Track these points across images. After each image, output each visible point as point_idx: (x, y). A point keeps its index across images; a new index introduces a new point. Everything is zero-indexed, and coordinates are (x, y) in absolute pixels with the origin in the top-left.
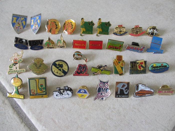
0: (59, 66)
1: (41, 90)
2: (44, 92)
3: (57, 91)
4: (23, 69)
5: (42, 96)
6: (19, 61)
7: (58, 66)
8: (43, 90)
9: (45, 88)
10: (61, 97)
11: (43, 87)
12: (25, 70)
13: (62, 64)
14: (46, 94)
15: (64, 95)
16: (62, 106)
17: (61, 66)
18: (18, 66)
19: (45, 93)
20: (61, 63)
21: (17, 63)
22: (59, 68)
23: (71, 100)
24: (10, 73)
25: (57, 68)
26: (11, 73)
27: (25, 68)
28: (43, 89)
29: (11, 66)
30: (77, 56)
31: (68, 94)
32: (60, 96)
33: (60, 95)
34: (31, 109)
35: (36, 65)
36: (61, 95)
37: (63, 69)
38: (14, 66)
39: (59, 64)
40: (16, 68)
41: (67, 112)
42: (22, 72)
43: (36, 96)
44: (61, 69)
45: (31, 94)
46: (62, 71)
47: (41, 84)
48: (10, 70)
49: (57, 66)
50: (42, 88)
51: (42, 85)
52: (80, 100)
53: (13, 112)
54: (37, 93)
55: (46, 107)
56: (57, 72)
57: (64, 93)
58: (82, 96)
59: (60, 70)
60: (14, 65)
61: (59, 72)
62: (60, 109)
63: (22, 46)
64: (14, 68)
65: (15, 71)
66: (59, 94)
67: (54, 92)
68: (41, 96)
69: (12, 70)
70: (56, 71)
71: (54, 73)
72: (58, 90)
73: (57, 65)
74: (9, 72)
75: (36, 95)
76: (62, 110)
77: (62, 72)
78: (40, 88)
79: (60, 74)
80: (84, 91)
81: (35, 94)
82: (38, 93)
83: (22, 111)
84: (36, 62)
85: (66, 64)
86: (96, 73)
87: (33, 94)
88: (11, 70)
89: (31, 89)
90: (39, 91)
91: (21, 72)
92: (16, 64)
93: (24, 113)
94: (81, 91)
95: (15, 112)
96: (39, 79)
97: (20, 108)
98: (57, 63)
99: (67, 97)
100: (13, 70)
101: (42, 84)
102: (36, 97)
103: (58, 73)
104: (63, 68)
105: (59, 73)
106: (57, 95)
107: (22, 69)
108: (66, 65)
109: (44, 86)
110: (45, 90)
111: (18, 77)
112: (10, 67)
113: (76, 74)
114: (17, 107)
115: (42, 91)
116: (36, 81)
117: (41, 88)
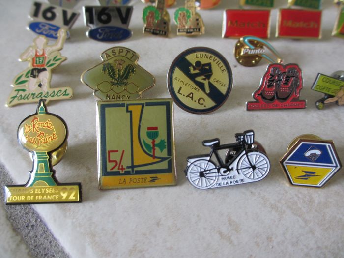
0: (197, 71)
1: (149, 150)
2: (163, 159)
3: (207, 155)
4: (63, 89)
5: (154, 180)
6: (51, 62)
7: (194, 69)
8: (158, 153)
9: (166, 144)
10: (220, 180)
11: (157, 141)
12: (70, 91)
13: (209, 65)
14: (169, 170)
15: (234, 173)
16: (230, 220)
17: (206, 71)
18: (45, 76)
19: (164, 165)
20: (204, 61)
21: (44, 70)
22: (199, 79)
23: (259, 194)
24: (16, 101)
25: (192, 77)
26: (22, 101)
27: (70, 86)
28: (157, 148)
29: (23, 79)
30: (250, 49)
31: (254, 167)
32: (216, 179)
33: (219, 172)
34: (93, 235)
35: (113, 70)
36: (222, 170)
37: (210, 85)
38: (32, 78)
39: (198, 63)
40: (40, 85)
41: (257, 244)
42: (62, 97)
43: (128, 177)
44: (206, 82)
45: (108, 170)
46: (208, 91)
47: (149, 129)
48: (18, 91)
49: (192, 71)
50: (153, 143)
51: (153, 132)
52: (296, 195)
53: (14, 246)
54: (133, 166)
55: (158, 224)
56: (190, 96)
57: (234, 165)
58: (309, 174)
59: (201, 86)
60: (34, 77)
61: (199, 94)
62: (221, 234)
63: (50, 29)
64: (32, 85)
65: (34, 95)
66: (212, 166)
67: (192, 160)
68: (148, 176)
69: (24, 90)
70: (186, 90)
71: (179, 96)
72: (210, 150)
73: (191, 68)
74: (14, 98)
75: (127, 173)
76: (233, 238)
77: (209, 95)
78: (146, 145)
79: (201, 101)
80: (318, 152)
81: (123, 169)
82: (135, 164)
83: (53, 241)
84: (111, 62)
85: (222, 64)
86: (330, 100)
87: (116, 169)
88: (21, 93)
89: (108, 149)
90: (141, 158)
91: (56, 98)
92: (40, 71)
93: (63, 252)
94: (308, 154)
95: (23, 247)
96: (143, 105)
97: (46, 230)
98: (192, 58)
99: (247, 181)
100: (27, 93)
101: (156, 128)
102: (128, 181)
103: (192, 98)
104: (212, 80)
105: (196, 98)
106: (202, 175)
107: (60, 89)
108: (224, 68)
109: (162, 135)
110: (164, 154)
111: (47, 113)
112: (19, 81)
113: (257, 101)
114: (33, 226)
115: (154, 157)
116: (131, 112)
117: (149, 141)
